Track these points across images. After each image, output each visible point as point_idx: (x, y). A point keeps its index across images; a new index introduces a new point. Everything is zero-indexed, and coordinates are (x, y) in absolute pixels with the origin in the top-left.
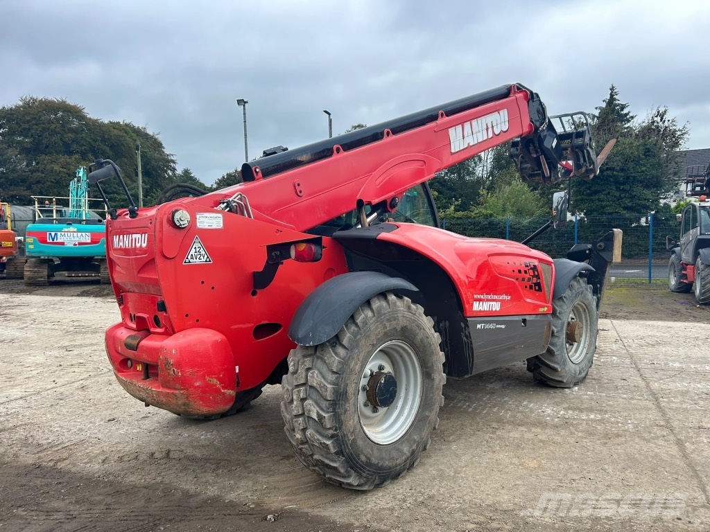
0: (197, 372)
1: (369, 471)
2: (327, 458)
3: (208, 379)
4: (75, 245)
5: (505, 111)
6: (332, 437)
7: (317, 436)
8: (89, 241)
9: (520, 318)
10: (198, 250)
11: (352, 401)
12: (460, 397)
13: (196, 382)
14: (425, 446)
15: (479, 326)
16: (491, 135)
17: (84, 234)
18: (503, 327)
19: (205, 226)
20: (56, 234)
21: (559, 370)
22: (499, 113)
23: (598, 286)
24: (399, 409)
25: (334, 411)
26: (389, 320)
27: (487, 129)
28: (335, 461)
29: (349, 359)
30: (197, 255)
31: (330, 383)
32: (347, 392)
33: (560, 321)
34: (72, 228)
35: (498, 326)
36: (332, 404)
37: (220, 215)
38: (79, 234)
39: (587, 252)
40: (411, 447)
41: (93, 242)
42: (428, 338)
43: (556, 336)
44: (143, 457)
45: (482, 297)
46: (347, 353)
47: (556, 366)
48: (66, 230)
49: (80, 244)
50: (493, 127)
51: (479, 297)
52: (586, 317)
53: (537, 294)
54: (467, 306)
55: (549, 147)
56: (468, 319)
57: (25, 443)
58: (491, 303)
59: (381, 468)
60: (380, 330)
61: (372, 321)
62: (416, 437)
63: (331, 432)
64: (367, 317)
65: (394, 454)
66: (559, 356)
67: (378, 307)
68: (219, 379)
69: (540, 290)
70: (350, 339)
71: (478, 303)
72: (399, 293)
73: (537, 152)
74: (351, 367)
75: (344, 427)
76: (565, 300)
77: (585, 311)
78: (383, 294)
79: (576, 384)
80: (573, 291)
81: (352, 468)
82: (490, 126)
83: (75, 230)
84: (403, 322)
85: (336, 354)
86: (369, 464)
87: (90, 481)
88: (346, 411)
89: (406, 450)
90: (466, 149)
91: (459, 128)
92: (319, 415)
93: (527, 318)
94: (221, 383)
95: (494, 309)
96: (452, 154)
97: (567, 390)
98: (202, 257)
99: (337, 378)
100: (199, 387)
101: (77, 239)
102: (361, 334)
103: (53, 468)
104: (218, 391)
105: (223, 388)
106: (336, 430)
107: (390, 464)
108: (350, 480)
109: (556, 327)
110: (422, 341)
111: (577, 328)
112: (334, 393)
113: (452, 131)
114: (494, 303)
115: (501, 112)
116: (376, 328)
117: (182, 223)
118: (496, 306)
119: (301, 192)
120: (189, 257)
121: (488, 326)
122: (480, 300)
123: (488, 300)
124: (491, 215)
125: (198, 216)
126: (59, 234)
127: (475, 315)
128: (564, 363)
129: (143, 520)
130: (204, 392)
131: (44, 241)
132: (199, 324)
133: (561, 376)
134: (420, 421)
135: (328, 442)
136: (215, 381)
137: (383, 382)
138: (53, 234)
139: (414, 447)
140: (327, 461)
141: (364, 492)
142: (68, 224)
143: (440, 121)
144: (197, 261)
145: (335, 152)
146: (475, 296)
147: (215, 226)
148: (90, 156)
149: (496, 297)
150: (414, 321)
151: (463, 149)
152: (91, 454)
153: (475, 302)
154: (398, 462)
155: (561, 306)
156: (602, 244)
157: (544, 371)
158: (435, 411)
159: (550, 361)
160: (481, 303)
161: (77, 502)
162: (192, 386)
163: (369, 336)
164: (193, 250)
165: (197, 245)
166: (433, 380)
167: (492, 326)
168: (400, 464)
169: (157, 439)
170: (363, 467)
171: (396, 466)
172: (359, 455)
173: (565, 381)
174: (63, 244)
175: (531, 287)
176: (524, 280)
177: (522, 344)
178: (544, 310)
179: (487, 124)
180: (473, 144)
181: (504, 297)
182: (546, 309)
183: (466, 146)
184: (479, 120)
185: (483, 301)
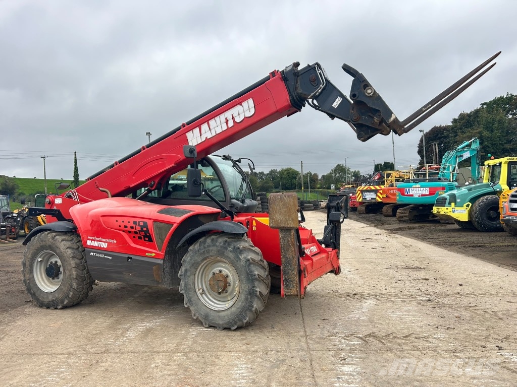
4: (419, 196)
5: (251, 101)
8: (428, 193)
9: (127, 256)
15: (92, 254)
16: (231, 124)
17: (424, 189)
18: (110, 258)
19: (57, 203)
20: (409, 190)
21: (186, 306)
22: (241, 105)
27: (227, 122)
34: (418, 185)
35: (105, 257)
37: (61, 199)
38: (422, 189)
41: (431, 194)
45: (94, 238)
48: (414, 186)
49: (422, 195)
50: (233, 118)
51: (91, 238)
53: (147, 243)
54: (83, 242)
55: (327, 109)
56: (85, 249)
58: (100, 243)
71: (90, 241)
82: (230, 118)
83: (419, 186)
90: (203, 142)
91: (197, 129)
95: (102, 247)
101: (420, 192)
113: (189, 135)
114: (102, 243)
115: (245, 104)
117: (47, 202)
118: (104, 245)
119: (96, 186)
121: (98, 255)
122: (92, 240)
125: (55, 200)
126: (410, 189)
127: (88, 247)
131: (403, 194)
138: (407, 189)
142: (416, 183)
143: (181, 130)
145: (115, 165)
146: (89, 238)
147: (60, 203)
151: (201, 143)
153: (88, 241)
167: (101, 256)
174: (412, 195)
175: (140, 238)
176: (130, 232)
177: (131, 273)
178: (151, 254)
179: (226, 119)
180: (211, 136)
181: (111, 241)
182: (153, 255)
183: (204, 139)
184: (217, 118)
185: (94, 240)
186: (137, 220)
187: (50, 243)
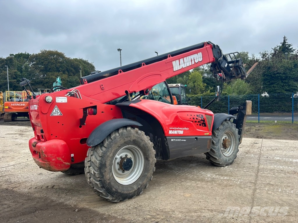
0: (53, 155)
1: (117, 194)
2: (98, 189)
3: (57, 158)
5: (201, 53)
6: (100, 181)
7: (94, 180)
9: (194, 137)
10: (56, 110)
11: (108, 168)
12: (176, 169)
13: (53, 159)
14: (146, 187)
15: (172, 140)
16: (193, 63)
18: (185, 140)
19: (60, 102)
21: (218, 159)
22: (197, 54)
23: (241, 124)
24: (135, 172)
25: (100, 171)
26: (126, 137)
27: (192, 61)
28: (101, 190)
29: (107, 152)
30: (56, 112)
31: (98, 161)
32: (106, 164)
33: (218, 139)
35: (182, 140)
36: (99, 169)
37: (66, 98)
39: (237, 110)
40: (138, 186)
42: (146, 144)
43: (216, 145)
44: (44, 187)
45: (174, 128)
46: (106, 149)
47: (216, 157)
50: (194, 60)
51: (172, 128)
52: (233, 138)
53: (204, 127)
54: (166, 132)
55: (224, 67)
56: (167, 137)
57: (6, 181)
58: (178, 131)
59: (123, 194)
60: (122, 141)
61: (118, 138)
62: (140, 183)
63: (99, 179)
64: (116, 136)
65: (129, 189)
66: (217, 153)
67: (122, 132)
68: (62, 158)
69: (205, 126)
70: (108, 144)
71: (171, 131)
72: (133, 127)
73: (219, 69)
74: (108, 154)
75: (104, 178)
76: (220, 130)
77: (232, 135)
78: (126, 127)
79: (226, 165)
80: (225, 127)
81: (109, 193)
82: (193, 59)
84: (133, 138)
85: (102, 150)
86: (117, 192)
87: (21, 195)
88: (105, 171)
89: (135, 188)
90: (181, 69)
91: (178, 61)
92: (94, 172)
93: (198, 137)
94: (63, 160)
95: (180, 133)
96: (174, 71)
97: (222, 168)
98: (58, 113)
99: (101, 159)
100: (54, 161)
102: (113, 142)
103: (11, 190)
104: (62, 163)
105: (64, 162)
106: (101, 178)
107: (127, 193)
108: (108, 198)
109: (215, 141)
110: (143, 145)
111: (227, 142)
112: (100, 165)
113: (174, 63)
114: (180, 131)
115: (199, 54)
116: (120, 140)
117: (49, 101)
118: (181, 132)
119: (103, 88)
120: (53, 113)
121: (177, 140)
122: (172, 130)
123: (177, 130)
124: (226, 94)
125: (56, 98)
127: (170, 135)
128: (220, 156)
129: (32, 209)
130: (56, 163)
132: (56, 138)
133: (219, 162)
134: (143, 177)
135: (98, 183)
136: (60, 159)
137: (125, 161)
139: (139, 186)
140: (98, 190)
141: (116, 203)
143: (168, 58)
144: (56, 115)
145: (119, 72)
146: (170, 128)
147: (63, 102)
148: (66, 72)
149: (181, 129)
150: (139, 138)
151: (180, 69)
152: (27, 186)
153: (170, 131)
154: (131, 192)
155: (218, 133)
156: (242, 107)
157: (211, 159)
158: (150, 173)
159: (214, 155)
160: (173, 131)
161: (13, 202)
162: (51, 160)
163: (117, 143)
164: (55, 111)
165: (56, 109)
166: (149, 160)
167: (179, 140)
168: (131, 193)
169: (52, 181)
170: (114, 193)
171: (130, 193)
172: (112, 188)
173: (221, 164)
175: (200, 125)
176: (196, 122)
177: (195, 148)
178: (207, 134)
179: (191, 59)
180: (184, 67)
181: (185, 129)
182: (208, 134)
183: (181, 68)
184: (187, 57)
185: (174, 130)
186: (198, 114)
187: (135, 138)
